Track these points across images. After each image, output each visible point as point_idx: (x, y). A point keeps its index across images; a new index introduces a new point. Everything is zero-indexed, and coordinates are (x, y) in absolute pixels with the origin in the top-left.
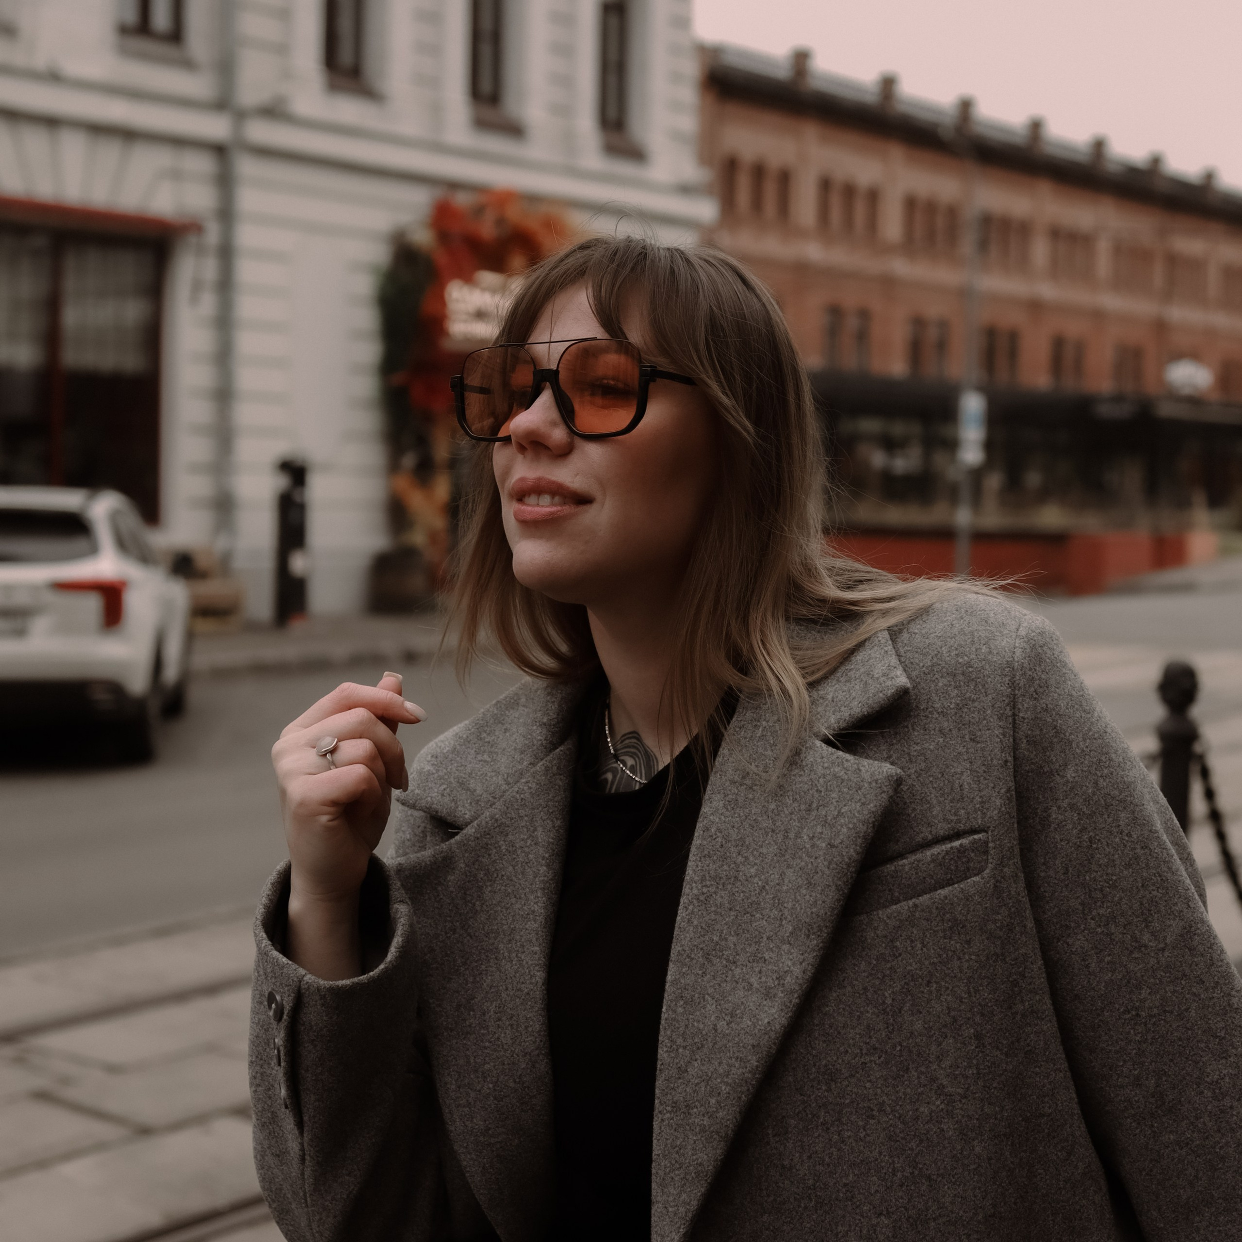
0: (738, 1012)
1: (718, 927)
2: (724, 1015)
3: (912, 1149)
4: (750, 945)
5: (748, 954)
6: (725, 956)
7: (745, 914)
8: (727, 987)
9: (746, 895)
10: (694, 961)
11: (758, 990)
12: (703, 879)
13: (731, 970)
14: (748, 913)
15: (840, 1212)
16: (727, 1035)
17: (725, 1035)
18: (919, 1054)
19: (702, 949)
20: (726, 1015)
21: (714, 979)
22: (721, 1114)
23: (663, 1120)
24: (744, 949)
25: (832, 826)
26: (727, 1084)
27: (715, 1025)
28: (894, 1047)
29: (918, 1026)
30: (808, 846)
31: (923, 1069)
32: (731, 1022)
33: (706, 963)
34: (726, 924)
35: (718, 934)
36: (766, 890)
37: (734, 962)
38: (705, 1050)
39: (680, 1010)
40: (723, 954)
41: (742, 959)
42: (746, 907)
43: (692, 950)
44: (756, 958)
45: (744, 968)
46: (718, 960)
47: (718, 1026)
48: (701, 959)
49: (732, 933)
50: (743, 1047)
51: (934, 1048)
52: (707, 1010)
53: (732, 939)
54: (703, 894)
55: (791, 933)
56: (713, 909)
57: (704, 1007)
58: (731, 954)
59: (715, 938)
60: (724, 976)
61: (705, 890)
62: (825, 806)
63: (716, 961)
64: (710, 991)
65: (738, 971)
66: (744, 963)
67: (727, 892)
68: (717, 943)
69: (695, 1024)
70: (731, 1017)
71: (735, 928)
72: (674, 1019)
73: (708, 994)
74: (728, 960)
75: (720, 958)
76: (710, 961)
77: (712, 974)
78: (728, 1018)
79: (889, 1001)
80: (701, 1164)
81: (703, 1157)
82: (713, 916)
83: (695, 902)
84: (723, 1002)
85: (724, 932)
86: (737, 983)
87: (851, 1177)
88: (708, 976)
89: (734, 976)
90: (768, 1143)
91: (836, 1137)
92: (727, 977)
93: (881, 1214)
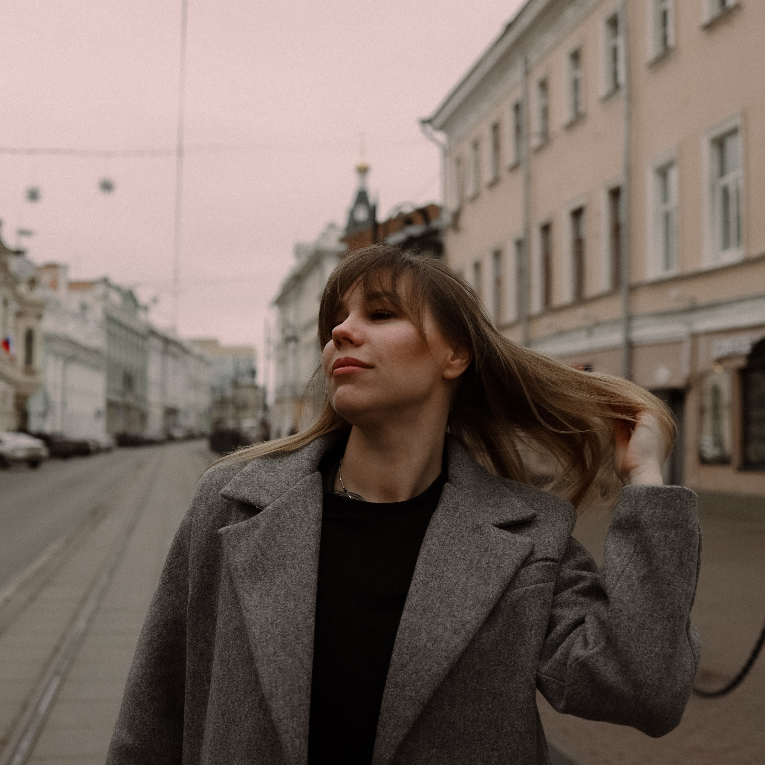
0: (439, 639)
1: (431, 597)
2: (431, 640)
4: (447, 608)
5: (446, 613)
6: (433, 612)
7: (445, 594)
8: (433, 627)
9: (447, 585)
10: (417, 611)
12: (426, 574)
13: (436, 619)
14: (447, 594)
16: (431, 650)
17: (430, 650)
19: (422, 606)
20: (432, 640)
21: (427, 621)
24: (444, 610)
27: (426, 645)
32: (434, 644)
33: (424, 613)
34: (435, 597)
35: (431, 601)
36: (458, 584)
37: (438, 616)
39: (407, 634)
40: (433, 611)
41: (442, 614)
42: (446, 591)
43: (417, 606)
44: (449, 615)
45: (443, 619)
46: (430, 613)
47: (427, 645)
48: (421, 611)
49: (438, 601)
50: (440, 657)
52: (422, 636)
53: (438, 604)
54: (425, 580)
56: (429, 589)
58: (437, 612)
59: (429, 603)
60: (432, 621)
61: (426, 579)
63: (429, 613)
65: (440, 620)
66: (444, 617)
67: (437, 582)
68: (430, 605)
69: (414, 642)
70: (435, 642)
71: (440, 600)
73: (423, 629)
74: (435, 614)
75: (431, 612)
76: (425, 613)
77: (426, 619)
78: (433, 642)
82: (429, 592)
83: (421, 583)
84: (431, 634)
85: (434, 600)
86: (439, 625)
88: (424, 620)
89: (437, 621)
92: (434, 622)
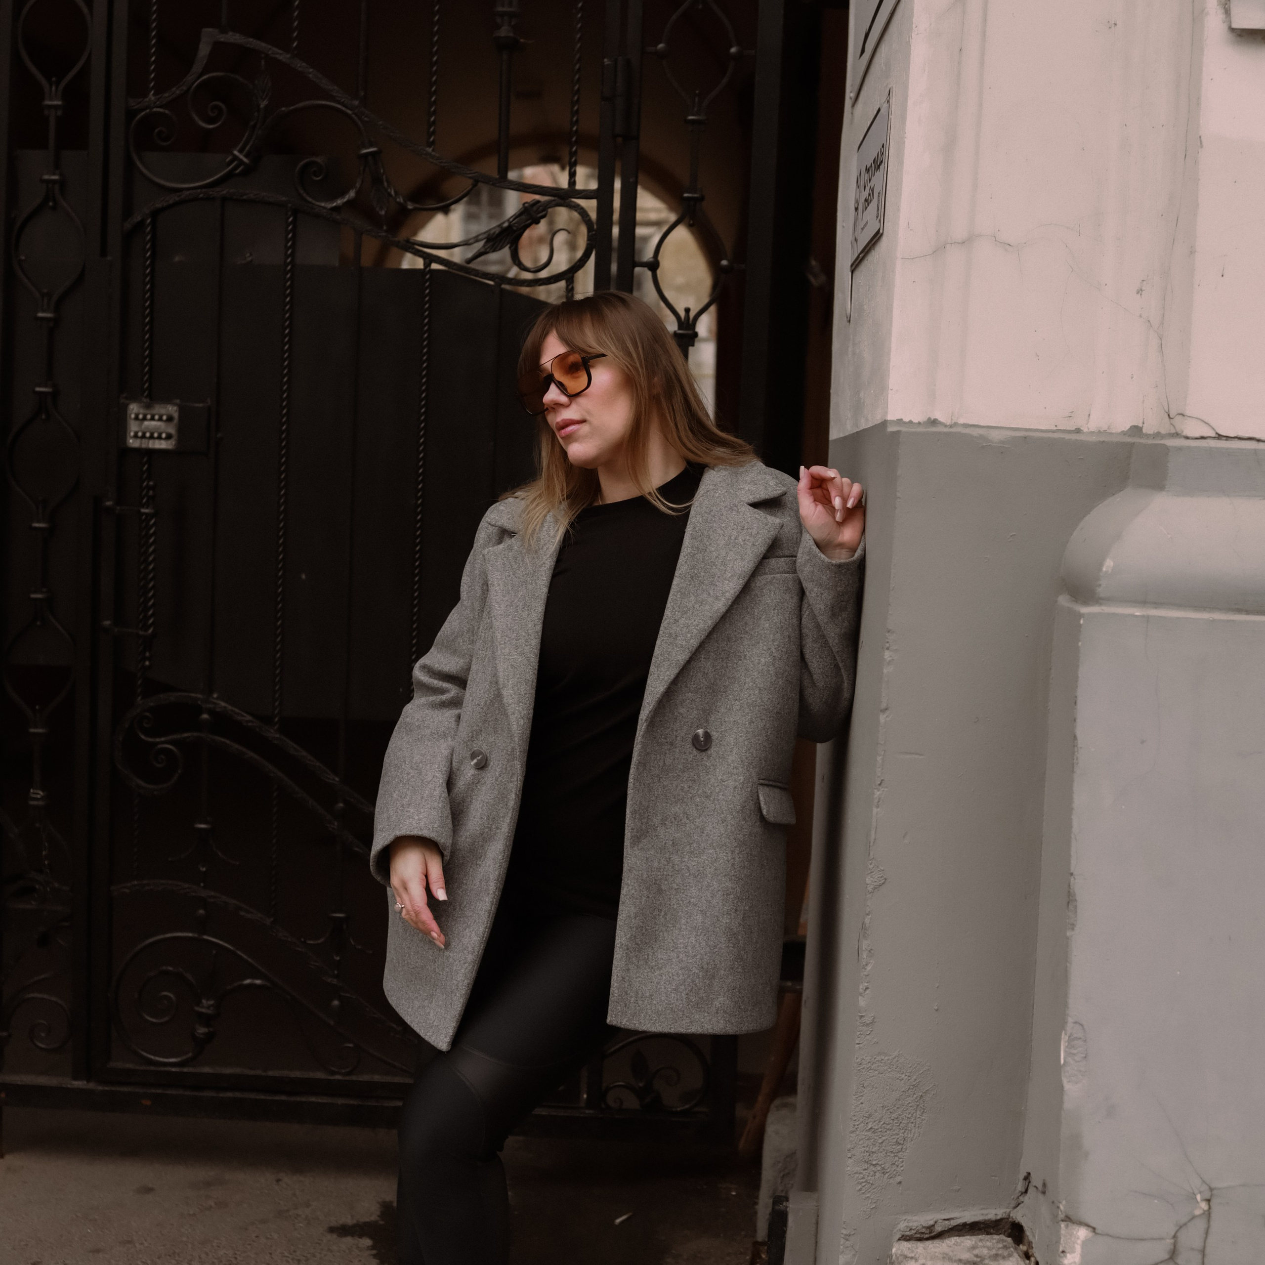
3: (754, 675)
11: (713, 597)
15: (720, 697)
18: (765, 637)
22: (692, 641)
23: (663, 640)
25: (754, 537)
26: (697, 630)
28: (755, 633)
29: (767, 625)
30: (742, 544)
31: (765, 643)
38: (688, 614)
51: (771, 636)
55: (730, 577)
57: (689, 597)
62: (751, 529)
64: (693, 592)
72: (675, 599)
79: (756, 614)
80: (678, 660)
81: (680, 658)
87: (727, 683)
90: (700, 661)
91: (725, 665)
93: (736, 700)
